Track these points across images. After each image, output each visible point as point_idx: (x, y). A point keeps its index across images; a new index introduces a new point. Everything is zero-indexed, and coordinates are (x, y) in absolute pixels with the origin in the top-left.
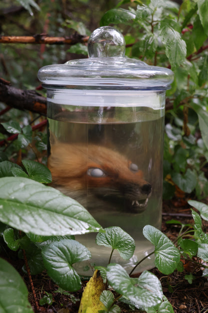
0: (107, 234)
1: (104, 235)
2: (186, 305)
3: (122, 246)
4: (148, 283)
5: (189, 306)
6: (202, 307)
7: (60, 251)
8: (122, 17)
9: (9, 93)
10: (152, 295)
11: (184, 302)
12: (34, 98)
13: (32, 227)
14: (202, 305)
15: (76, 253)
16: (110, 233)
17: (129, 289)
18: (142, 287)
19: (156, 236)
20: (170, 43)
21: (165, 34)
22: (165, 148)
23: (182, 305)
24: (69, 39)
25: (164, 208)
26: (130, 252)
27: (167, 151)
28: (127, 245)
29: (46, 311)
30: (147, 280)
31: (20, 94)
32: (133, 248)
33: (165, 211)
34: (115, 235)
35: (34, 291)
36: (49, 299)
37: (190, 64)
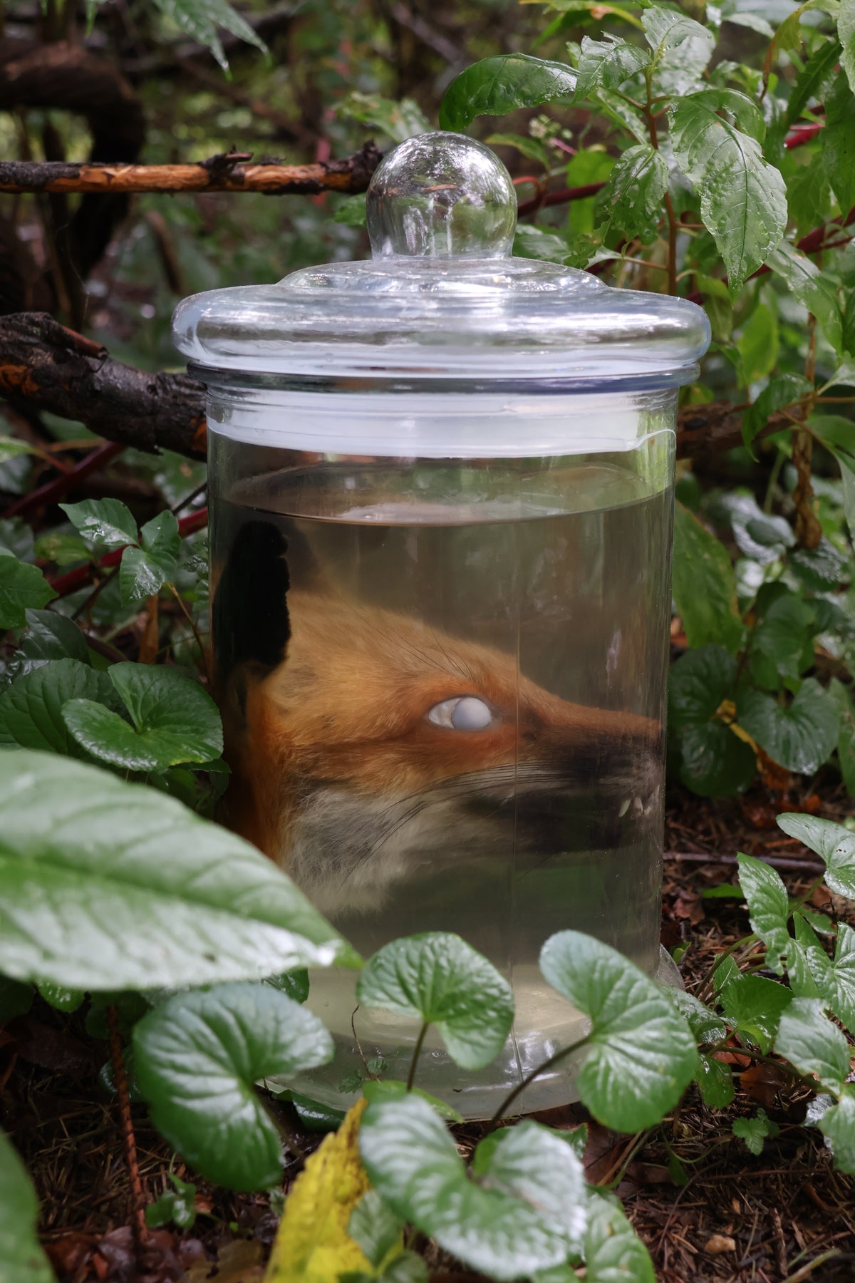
0: (403, 963)
1: (391, 968)
2: (734, 1237)
3: (460, 1013)
4: (533, 1175)
5: (745, 1242)
6: (797, 1248)
7: (207, 1031)
8: (526, 89)
9: (98, 387)
10: (540, 1225)
11: (727, 1223)
12: (191, 403)
13: (47, 955)
14: (799, 1237)
15: (270, 1040)
16: (416, 959)
17: (442, 1200)
18: (505, 1190)
19: (596, 976)
20: (717, 179)
21: (697, 142)
22: (715, 599)
23: (718, 1238)
24: (341, 172)
25: (706, 832)
26: (491, 1038)
27: (722, 607)
28: (480, 1006)
29: (176, 1250)
30: (526, 1164)
31: (143, 389)
32: (507, 1019)
33: (711, 843)
34: (438, 966)
35: (135, 1169)
36: (180, 1204)
37: (806, 266)
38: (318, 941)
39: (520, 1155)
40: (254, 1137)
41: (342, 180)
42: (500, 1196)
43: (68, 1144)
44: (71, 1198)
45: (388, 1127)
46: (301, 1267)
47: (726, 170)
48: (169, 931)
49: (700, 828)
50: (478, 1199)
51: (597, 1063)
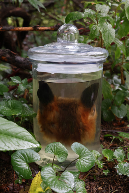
1: (50, 147)
2: (102, 188)
3: (60, 154)
4: (66, 178)
5: (104, 188)
7: (22, 156)
8: (78, 17)
9: (16, 60)
10: (66, 186)
11: (102, 185)
12: (30, 62)
14: (112, 188)
15: (31, 157)
16: (54, 146)
17: (52, 182)
18: (62, 180)
19: (80, 149)
20: (105, 31)
21: (102, 25)
22: (108, 92)
23: (100, 188)
24: (53, 28)
25: (106, 127)
26: (64, 158)
27: (109, 93)
28: (63, 153)
29: (19, 187)
30: (66, 177)
31: (23, 60)
32: (67, 155)
33: (107, 128)
34: (57, 147)
35: (15, 175)
36: (20, 181)
37: (121, 43)
38: (35, 144)
39: (65, 175)
40: (28, 171)
41: (53, 29)
42: (61, 181)
43: (6, 171)
44: (5, 179)
45: (45, 171)
46: (35, 190)
47: (106, 30)
48: (13, 142)
49: (105, 126)
50: (58, 182)
51: (79, 162)
